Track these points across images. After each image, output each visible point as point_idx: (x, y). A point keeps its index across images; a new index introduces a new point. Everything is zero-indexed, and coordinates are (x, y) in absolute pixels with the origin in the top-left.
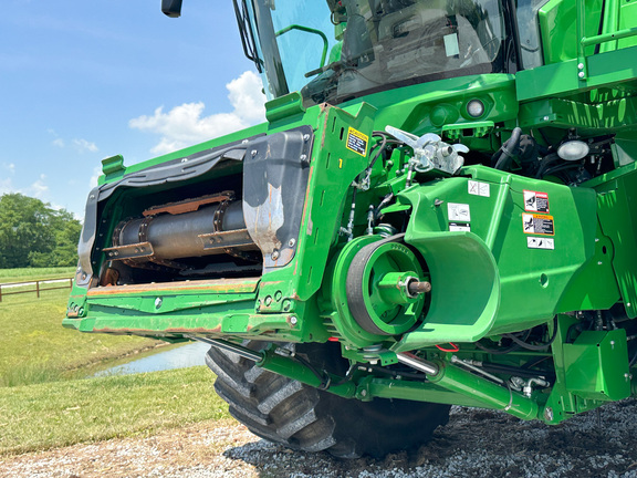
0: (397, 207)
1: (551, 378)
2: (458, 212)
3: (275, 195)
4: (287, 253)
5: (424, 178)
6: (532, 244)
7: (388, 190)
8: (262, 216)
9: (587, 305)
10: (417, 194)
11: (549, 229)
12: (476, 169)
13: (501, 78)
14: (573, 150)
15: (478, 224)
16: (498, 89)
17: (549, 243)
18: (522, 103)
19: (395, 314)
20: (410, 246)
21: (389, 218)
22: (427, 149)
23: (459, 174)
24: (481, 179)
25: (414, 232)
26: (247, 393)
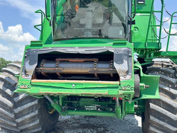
4: (129, 76)
8: (121, 67)
26: (12, 116)
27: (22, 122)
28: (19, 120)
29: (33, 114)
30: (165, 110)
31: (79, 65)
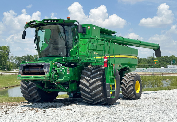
0: (56, 70)
1: (69, 88)
2: (61, 70)
3: (47, 68)
4: (47, 73)
5: (58, 67)
6: (67, 73)
7: (55, 68)
8: (45, 70)
9: (72, 80)
10: (58, 69)
11: (69, 72)
12: (63, 66)
13: (66, 57)
14: (73, 64)
15: (63, 72)
16: (66, 58)
17: (69, 74)
18: (68, 60)
19: (56, 79)
20: (57, 73)
21: (55, 71)
22: (59, 65)
23: (62, 67)
24: (63, 67)
25: (58, 72)
26: (28, 92)
27: (32, 95)
28: (30, 94)
29: (35, 91)
30: (84, 87)
31: (35, 70)
